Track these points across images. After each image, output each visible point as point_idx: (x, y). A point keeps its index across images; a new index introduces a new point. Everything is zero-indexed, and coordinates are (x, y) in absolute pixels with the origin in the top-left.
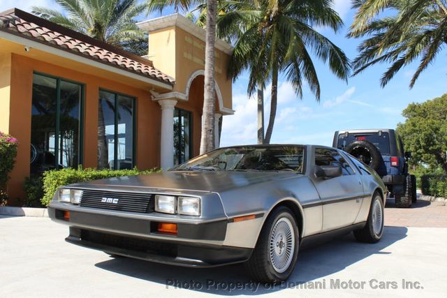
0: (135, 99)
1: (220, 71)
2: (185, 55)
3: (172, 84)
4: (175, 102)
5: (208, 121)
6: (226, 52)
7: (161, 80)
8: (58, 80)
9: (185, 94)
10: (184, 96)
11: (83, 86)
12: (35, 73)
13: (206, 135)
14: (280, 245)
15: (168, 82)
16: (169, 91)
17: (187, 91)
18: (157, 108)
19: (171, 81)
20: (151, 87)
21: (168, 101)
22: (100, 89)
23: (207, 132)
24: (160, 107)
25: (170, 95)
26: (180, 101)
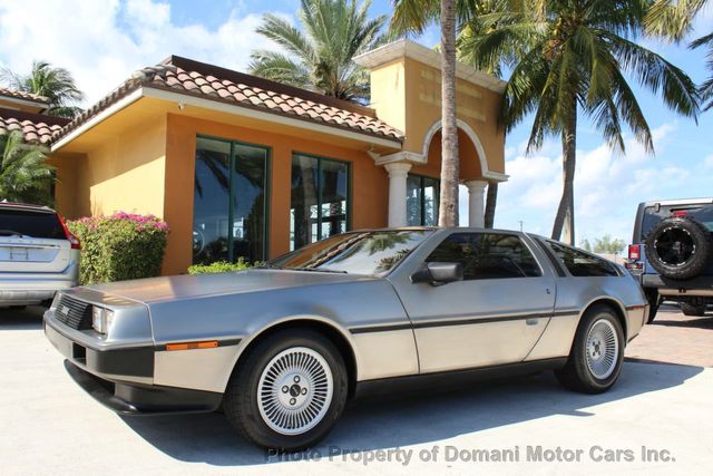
0: (349, 164)
1: (483, 118)
2: (422, 97)
3: (400, 141)
4: (408, 167)
5: (448, 192)
6: (494, 88)
7: (382, 136)
8: (232, 143)
9: (422, 153)
10: (421, 157)
11: (268, 149)
12: (198, 136)
13: (445, 214)
14: (295, 390)
15: (392, 138)
16: (397, 151)
17: (425, 150)
18: (383, 176)
19: (397, 136)
20: (369, 146)
21: (397, 165)
22: (294, 153)
23: (445, 209)
24: (387, 173)
25: (398, 156)
26: (414, 165)
